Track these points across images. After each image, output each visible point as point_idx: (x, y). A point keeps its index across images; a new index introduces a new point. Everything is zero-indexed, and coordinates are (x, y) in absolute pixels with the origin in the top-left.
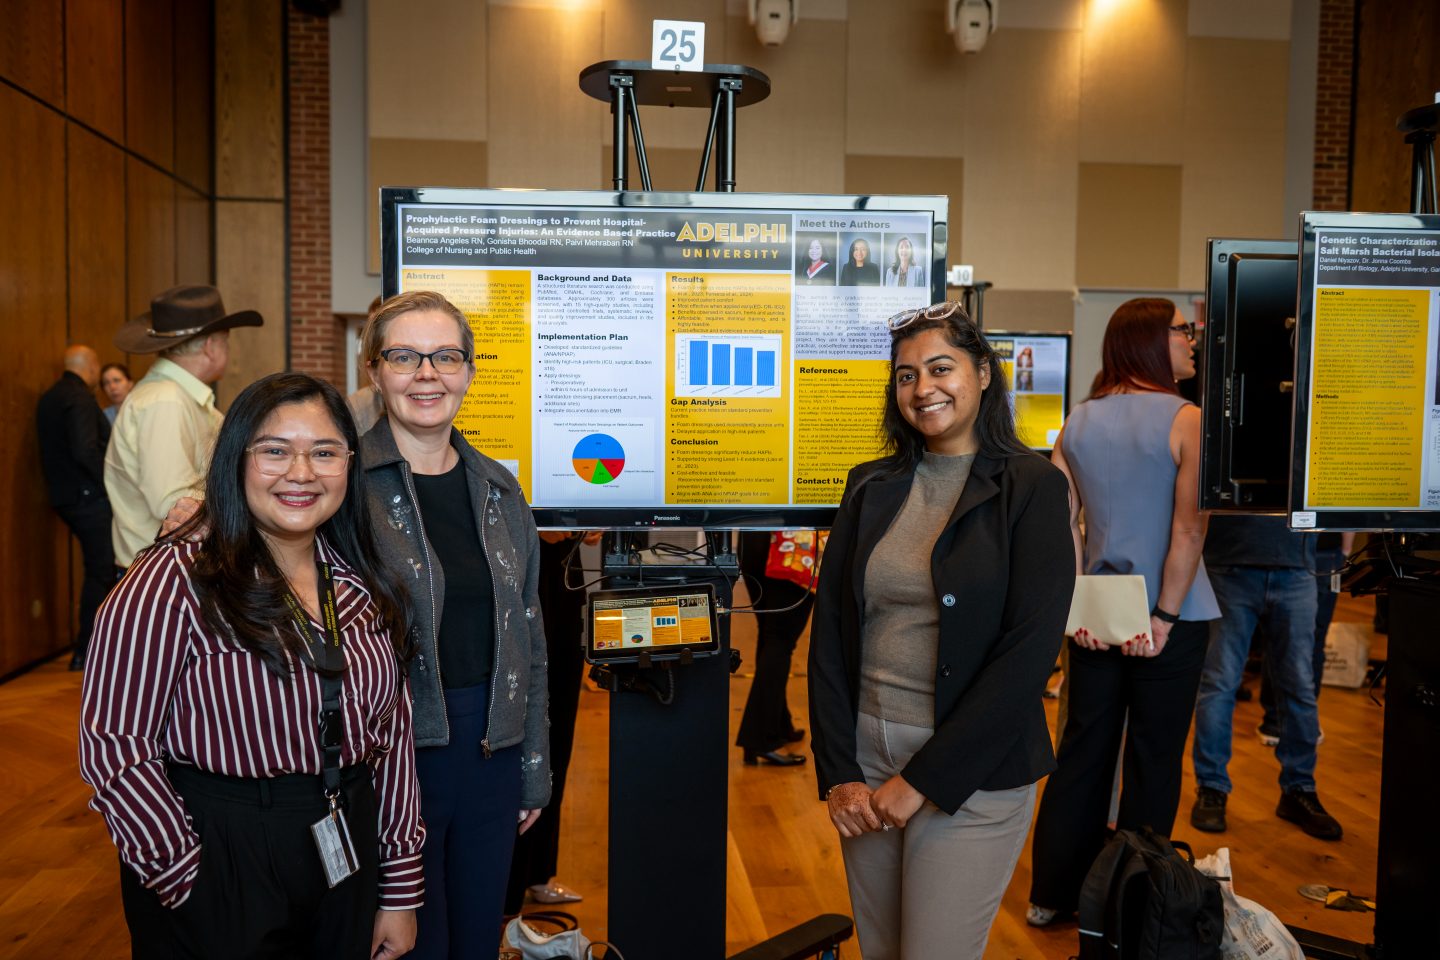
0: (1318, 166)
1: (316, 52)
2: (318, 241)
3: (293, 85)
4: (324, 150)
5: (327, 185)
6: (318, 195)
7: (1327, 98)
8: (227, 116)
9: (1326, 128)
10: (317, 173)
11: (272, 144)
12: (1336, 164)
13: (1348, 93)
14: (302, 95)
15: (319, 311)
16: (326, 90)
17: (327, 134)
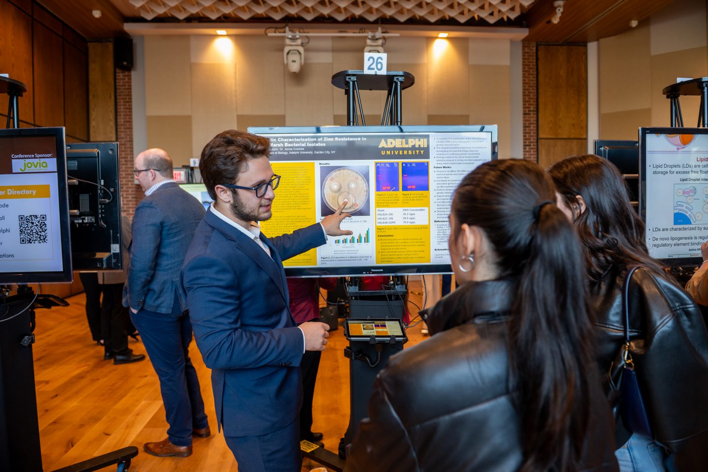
0: (524, 114)
1: (127, 84)
2: (129, 157)
3: (118, 97)
4: (130, 122)
5: (132, 135)
6: (128, 139)
7: (527, 87)
8: (94, 110)
9: (527, 99)
10: (128, 130)
11: (111, 120)
12: (532, 113)
13: (535, 85)
14: (122, 101)
15: (130, 183)
16: (131, 99)
17: (131, 115)
